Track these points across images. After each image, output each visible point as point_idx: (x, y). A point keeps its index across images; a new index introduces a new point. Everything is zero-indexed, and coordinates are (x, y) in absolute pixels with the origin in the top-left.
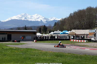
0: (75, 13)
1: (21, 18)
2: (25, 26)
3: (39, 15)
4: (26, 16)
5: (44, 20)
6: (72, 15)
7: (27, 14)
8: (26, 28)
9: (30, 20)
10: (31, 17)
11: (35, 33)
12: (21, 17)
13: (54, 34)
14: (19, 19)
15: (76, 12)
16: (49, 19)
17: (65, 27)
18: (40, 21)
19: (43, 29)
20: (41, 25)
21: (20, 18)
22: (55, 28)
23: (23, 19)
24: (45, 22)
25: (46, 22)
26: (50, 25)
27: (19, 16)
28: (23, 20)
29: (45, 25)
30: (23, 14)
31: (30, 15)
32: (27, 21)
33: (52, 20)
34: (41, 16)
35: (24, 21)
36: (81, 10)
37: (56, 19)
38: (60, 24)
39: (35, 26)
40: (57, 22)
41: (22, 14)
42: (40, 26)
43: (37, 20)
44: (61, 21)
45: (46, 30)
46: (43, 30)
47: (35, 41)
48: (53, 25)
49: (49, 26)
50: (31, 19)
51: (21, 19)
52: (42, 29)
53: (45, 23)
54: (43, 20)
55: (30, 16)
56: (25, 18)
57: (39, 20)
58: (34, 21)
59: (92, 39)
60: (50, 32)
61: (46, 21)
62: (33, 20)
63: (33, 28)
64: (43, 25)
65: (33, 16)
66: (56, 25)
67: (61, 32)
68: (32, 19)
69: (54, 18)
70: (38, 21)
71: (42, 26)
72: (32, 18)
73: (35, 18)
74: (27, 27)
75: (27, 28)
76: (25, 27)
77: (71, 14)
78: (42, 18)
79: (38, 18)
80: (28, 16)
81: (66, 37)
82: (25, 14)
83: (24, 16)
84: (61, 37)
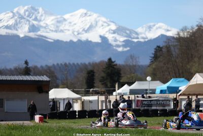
1: (15, 26)
2: (26, 63)
3: (95, 16)
4: (36, 19)
7: (41, 10)
9: (52, 36)
10: (58, 22)
11: (43, 87)
12: (11, 22)
14: (3, 32)
16: (137, 34)
19: (103, 75)
21: (7, 27)
22: (154, 69)
23: (23, 31)
24: (118, 46)
25: (124, 46)
26: (132, 58)
27: (7, 19)
28: (22, 36)
29: (110, 59)
30: (22, 12)
31: (51, 14)
32: (42, 43)
34: (104, 19)
35: (27, 39)
37: (168, 30)
41: (15, 10)
43: (84, 37)
50: (56, 31)
51: (14, 32)
53: (120, 49)
54: (110, 37)
55: (53, 18)
56: (33, 28)
57: (94, 37)
58: (71, 41)
61: (127, 43)
62: (65, 37)
65: (65, 20)
66: (159, 59)
67: (159, 87)
68: (62, 31)
69: (160, 28)
70: (88, 43)
72: (61, 28)
74: (36, 67)
76: (25, 66)
78: (107, 29)
79: (88, 26)
80: (43, 18)
81: (165, 102)
82: (33, 8)
83: (28, 16)
84: (146, 102)
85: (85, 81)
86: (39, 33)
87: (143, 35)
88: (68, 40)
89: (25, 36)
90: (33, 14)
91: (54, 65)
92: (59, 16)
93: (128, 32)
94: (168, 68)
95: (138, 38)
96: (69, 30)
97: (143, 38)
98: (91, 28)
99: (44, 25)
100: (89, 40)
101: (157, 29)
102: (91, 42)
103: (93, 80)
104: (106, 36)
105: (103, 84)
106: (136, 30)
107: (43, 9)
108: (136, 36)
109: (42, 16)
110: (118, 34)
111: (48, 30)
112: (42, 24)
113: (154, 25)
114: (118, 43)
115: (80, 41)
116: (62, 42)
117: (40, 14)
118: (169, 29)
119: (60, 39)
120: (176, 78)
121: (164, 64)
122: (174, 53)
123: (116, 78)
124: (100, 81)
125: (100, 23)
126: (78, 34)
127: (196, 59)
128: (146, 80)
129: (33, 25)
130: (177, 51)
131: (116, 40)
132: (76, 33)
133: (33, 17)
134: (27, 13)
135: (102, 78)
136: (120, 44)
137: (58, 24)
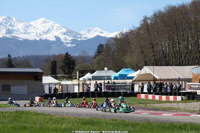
0: (159, 16)
2: (9, 56)
3: (51, 23)
4: (11, 25)
5: (68, 37)
6: (149, 22)
7: (14, 19)
8: (10, 63)
9: (23, 37)
10: (26, 27)
11: (38, 77)
13: (94, 78)
15: (160, 12)
16: (80, 35)
17: (127, 60)
18: (53, 42)
19: (63, 64)
20: (57, 54)
22: (99, 60)
23: (2, 33)
25: (72, 43)
26: (84, 52)
28: (1, 36)
29: (67, 53)
30: (1, 20)
31: (21, 22)
32: (15, 41)
33: (91, 36)
34: (58, 25)
36: (175, 7)
37: (102, 33)
38: (114, 48)
39: (37, 57)
40: (104, 43)
42: (55, 56)
43: (44, 37)
44: (116, 39)
45: (73, 69)
46: (62, 68)
47: (37, 99)
48: (92, 53)
49: (82, 55)
50: (25, 33)
52: (60, 64)
53: (69, 45)
54: (62, 37)
55: (23, 24)
56: (9, 31)
57: (51, 37)
58: (35, 40)
59: (198, 91)
60: (83, 73)
61: (73, 41)
62: (31, 37)
63: (31, 63)
64: (64, 53)
65: (31, 26)
66: (102, 53)
67: (113, 74)
68: (29, 33)
69: (96, 31)
70: (47, 41)
71: (60, 56)
72: (28, 31)
73: (39, 31)
74: (15, 58)
75: (13, 63)
77: (145, 19)
78: (60, 31)
79: (47, 30)
80: (15, 24)
82: (9, 18)
83: (5, 23)
84: (113, 87)
85: (50, 68)
86: (13, 34)
87: (85, 36)
88: (33, 40)
89: (4, 37)
90: (9, 21)
91: (26, 56)
92: (27, 23)
93: (74, 34)
94: (108, 59)
95: (81, 38)
96: (33, 32)
97: (85, 38)
98: (48, 31)
99: (17, 29)
100: (48, 39)
101: (94, 31)
102: (49, 40)
103: (56, 67)
104: (59, 36)
106: (80, 33)
107: (16, 19)
108: (80, 36)
109: (15, 23)
110: (67, 35)
111: (19, 33)
112: (15, 28)
113: (92, 29)
114: (68, 41)
115: (41, 40)
116: (29, 40)
117: (13, 22)
118: (102, 31)
119: (28, 39)
121: (106, 56)
122: (112, 49)
123: (72, 66)
125: (55, 28)
126: (40, 35)
127: (128, 54)
129: (9, 29)
130: (115, 47)
131: (66, 39)
132: (38, 35)
133: (9, 24)
134: (4, 21)
136: (69, 42)
137: (26, 29)
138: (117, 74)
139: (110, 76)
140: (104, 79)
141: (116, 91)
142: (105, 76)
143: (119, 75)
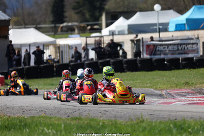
60: (113, 18)
81: (189, 46)
84: (161, 48)
85: (50, 9)
105: (77, 13)
120: (200, 4)
124: (74, 9)
128: (153, 10)
135: (75, 4)
138: (182, 19)
139: (167, 24)
140: (154, 31)
141: (170, 56)
142: (155, 25)
143: (188, 20)
